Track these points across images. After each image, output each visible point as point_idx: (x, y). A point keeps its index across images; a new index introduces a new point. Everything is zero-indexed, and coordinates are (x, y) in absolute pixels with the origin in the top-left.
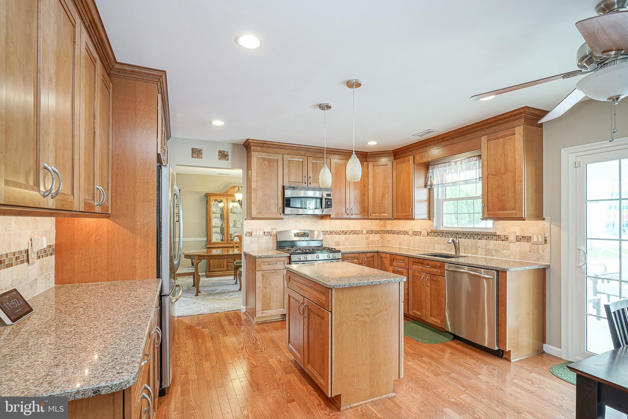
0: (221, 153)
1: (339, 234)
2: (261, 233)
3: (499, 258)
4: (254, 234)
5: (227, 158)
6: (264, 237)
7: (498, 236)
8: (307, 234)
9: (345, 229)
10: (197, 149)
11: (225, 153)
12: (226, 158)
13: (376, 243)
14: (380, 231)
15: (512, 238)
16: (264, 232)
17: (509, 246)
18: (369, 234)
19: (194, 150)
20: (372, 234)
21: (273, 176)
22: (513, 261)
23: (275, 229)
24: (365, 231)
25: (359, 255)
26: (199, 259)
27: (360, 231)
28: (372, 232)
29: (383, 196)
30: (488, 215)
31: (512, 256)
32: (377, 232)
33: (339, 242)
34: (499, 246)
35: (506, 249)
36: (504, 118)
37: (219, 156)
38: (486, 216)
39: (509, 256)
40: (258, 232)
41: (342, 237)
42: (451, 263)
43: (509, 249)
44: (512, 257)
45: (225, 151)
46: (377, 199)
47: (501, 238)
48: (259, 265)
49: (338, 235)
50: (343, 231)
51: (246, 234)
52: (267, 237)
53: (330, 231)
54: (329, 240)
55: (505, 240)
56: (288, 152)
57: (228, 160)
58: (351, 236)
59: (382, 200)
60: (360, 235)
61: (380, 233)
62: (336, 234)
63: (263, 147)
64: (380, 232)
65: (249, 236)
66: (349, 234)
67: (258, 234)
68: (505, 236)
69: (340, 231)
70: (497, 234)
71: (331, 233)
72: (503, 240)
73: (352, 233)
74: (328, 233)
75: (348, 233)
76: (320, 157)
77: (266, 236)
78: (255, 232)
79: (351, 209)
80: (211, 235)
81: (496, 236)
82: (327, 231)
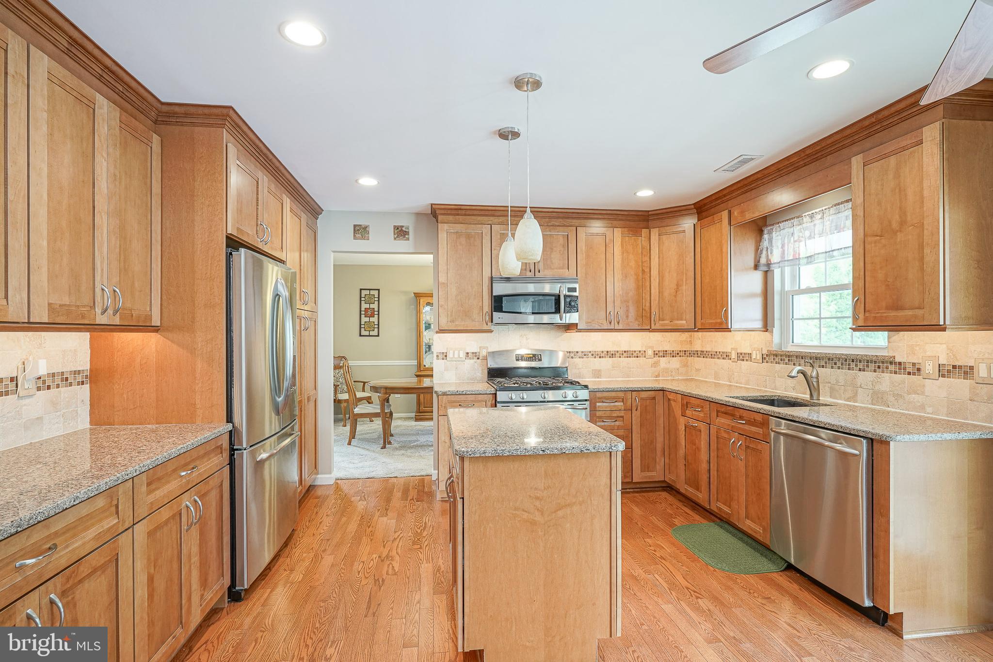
0: (398, 229)
1: (600, 357)
2: (462, 355)
3: (901, 411)
4: (450, 355)
5: (406, 236)
6: (468, 361)
7: (900, 364)
8: (539, 356)
9: (612, 348)
10: (360, 225)
11: (404, 229)
12: (404, 237)
13: (674, 373)
14: (680, 351)
15: (929, 368)
16: (468, 353)
17: (924, 386)
18: (659, 357)
19: (357, 228)
20: (664, 357)
21: (474, 261)
22: (932, 419)
23: (484, 348)
24: (650, 352)
25: (625, 394)
26: (386, 393)
27: (640, 351)
28: (665, 354)
29: (677, 288)
30: (866, 319)
31: (929, 407)
32: (674, 354)
33: (600, 371)
34: (900, 386)
35: (916, 393)
36: (899, 112)
37: (394, 234)
38: (861, 323)
39: (922, 407)
40: (456, 352)
41: (607, 362)
42: (781, 416)
43: (923, 393)
44: (929, 410)
45: (403, 226)
46: (666, 294)
47: (905, 369)
48: (444, 405)
49: (598, 359)
50: (608, 352)
51: (437, 356)
52: (472, 361)
53: (582, 352)
54: (581, 366)
55: (914, 374)
56: (500, 220)
57: (408, 239)
58: (624, 361)
59: (675, 296)
60: (642, 360)
61: (680, 356)
62: (595, 357)
63: (458, 215)
64: (681, 354)
65: (443, 359)
66: (620, 357)
67: (456, 356)
68: (914, 364)
69: (603, 352)
70: (897, 360)
71: (585, 354)
72: (909, 373)
73: (625, 355)
74: (580, 354)
75: (618, 355)
76: (558, 226)
77: (470, 359)
78: (451, 352)
79: (616, 313)
80: (421, 357)
81: (895, 363)
82: (577, 352)
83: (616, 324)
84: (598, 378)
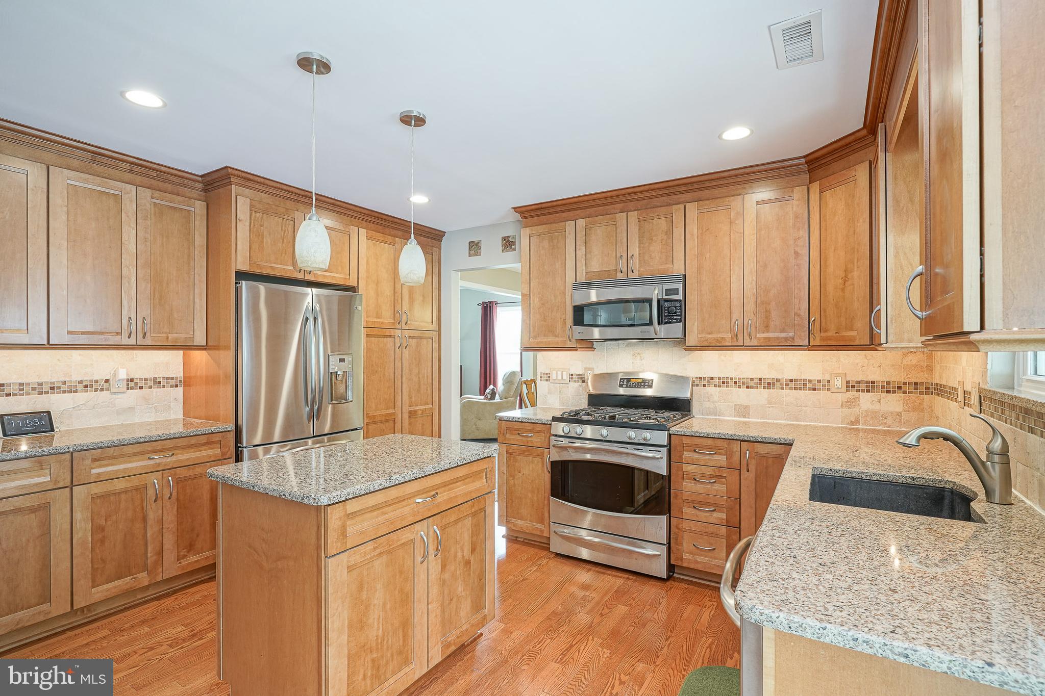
0: (505, 240)
1: (748, 387)
2: (566, 377)
4: (553, 376)
5: (513, 247)
6: (572, 384)
8: (651, 382)
9: (769, 375)
10: (474, 242)
11: (510, 239)
12: (511, 247)
13: (889, 421)
14: (905, 384)
16: (572, 375)
18: (858, 391)
19: (471, 245)
20: (868, 391)
21: (557, 267)
23: (589, 369)
24: (838, 383)
25: (729, 444)
27: (819, 381)
28: (870, 386)
29: (846, 277)
32: (888, 388)
33: (747, 407)
37: (502, 246)
40: (559, 373)
41: (759, 396)
45: (509, 237)
46: (830, 288)
49: (744, 390)
50: (760, 380)
51: (541, 377)
52: (576, 385)
53: (719, 379)
54: (716, 399)
57: (514, 250)
58: (789, 395)
60: (822, 395)
61: (904, 392)
62: (740, 387)
64: (904, 388)
65: (547, 380)
66: (782, 388)
67: (559, 378)
69: (752, 379)
71: (724, 382)
73: (792, 385)
74: (716, 382)
75: (778, 385)
77: (575, 381)
78: (554, 373)
82: (712, 378)
83: (747, 337)
84: (744, 417)
